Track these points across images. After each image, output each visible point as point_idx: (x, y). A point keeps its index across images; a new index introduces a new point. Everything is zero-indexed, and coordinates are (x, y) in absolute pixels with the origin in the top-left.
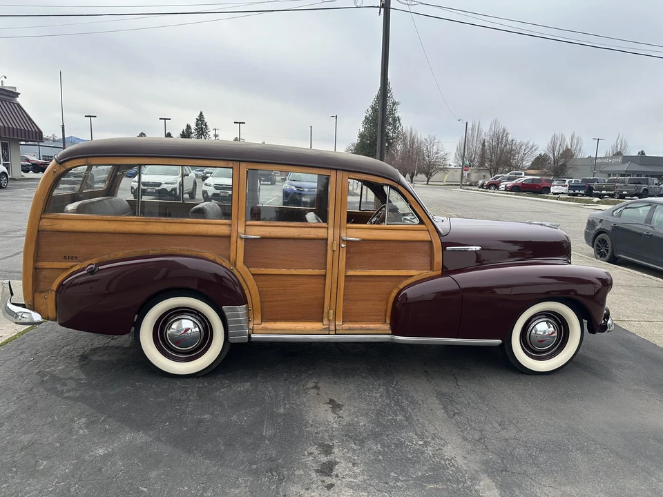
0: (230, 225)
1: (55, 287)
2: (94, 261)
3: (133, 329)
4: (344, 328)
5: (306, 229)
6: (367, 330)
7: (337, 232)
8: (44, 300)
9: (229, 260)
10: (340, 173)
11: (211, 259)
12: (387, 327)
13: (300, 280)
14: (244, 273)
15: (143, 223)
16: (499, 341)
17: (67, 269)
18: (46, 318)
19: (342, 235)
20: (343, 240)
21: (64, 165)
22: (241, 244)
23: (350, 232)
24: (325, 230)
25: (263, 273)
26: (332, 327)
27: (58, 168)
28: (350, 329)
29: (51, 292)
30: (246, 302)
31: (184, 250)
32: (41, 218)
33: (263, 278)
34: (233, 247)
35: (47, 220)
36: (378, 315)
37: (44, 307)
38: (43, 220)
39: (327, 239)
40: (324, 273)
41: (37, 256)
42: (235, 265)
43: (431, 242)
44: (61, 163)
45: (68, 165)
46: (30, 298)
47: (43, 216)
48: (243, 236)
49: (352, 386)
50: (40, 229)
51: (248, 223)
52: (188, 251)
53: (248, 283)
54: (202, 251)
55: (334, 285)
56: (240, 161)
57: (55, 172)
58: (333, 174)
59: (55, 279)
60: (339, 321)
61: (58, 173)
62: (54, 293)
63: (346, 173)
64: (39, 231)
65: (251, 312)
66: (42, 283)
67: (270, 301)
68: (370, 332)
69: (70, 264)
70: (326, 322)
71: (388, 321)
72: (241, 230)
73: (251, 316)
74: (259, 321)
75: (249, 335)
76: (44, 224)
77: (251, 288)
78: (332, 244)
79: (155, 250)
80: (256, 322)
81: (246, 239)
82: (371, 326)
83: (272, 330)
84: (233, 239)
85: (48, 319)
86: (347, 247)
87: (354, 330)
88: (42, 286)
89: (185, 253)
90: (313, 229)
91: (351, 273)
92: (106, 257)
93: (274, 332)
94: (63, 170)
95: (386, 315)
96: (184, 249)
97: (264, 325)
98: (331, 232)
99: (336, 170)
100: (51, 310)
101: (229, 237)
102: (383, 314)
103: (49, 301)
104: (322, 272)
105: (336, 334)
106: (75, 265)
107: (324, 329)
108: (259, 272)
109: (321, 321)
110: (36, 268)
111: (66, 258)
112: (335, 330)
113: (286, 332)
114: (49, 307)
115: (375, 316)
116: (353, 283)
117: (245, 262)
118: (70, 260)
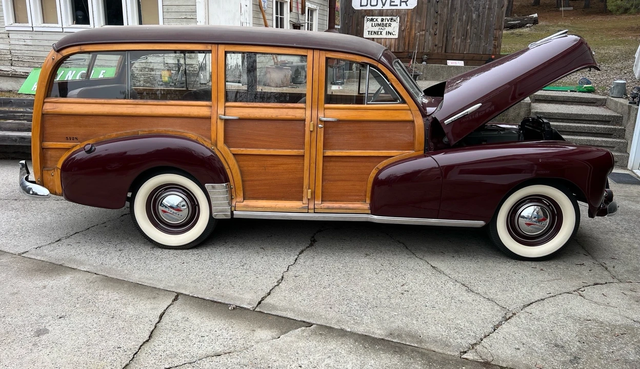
0: (210, 106)
1: (60, 165)
2: (91, 142)
3: (128, 204)
4: (322, 207)
5: (284, 110)
6: (346, 209)
7: (315, 112)
8: (52, 177)
9: (211, 140)
10: (317, 53)
11: (194, 139)
12: (366, 206)
13: (279, 160)
14: (226, 155)
15: (132, 106)
16: (481, 223)
17: (68, 149)
18: (53, 192)
19: (319, 116)
20: (321, 121)
21: (61, 53)
22: (221, 125)
23: (328, 112)
24: (302, 111)
25: (243, 153)
26: (311, 206)
27: (55, 56)
28: (328, 208)
29: (57, 170)
30: (227, 180)
31: (168, 131)
32: (44, 103)
33: (245, 158)
34: (213, 128)
35: (49, 104)
36: (358, 196)
37: (51, 184)
38: (46, 104)
39: (304, 120)
40: (302, 154)
41: (43, 137)
42: (216, 145)
43: (413, 122)
44: (58, 51)
45: (65, 52)
46: (39, 174)
47: (45, 100)
48: (223, 117)
50: (44, 112)
51: (228, 104)
52: (172, 131)
53: (229, 163)
54: (186, 131)
55: (313, 165)
56: (218, 44)
57: (53, 59)
58: (310, 54)
59: (60, 158)
60: (318, 200)
61: (56, 60)
62: (59, 171)
63: (324, 52)
64: (43, 115)
65: (233, 190)
66: (49, 162)
67: (252, 181)
68: (348, 211)
69: (70, 144)
70: (305, 201)
71: (368, 201)
72: (221, 111)
73: (234, 194)
74: (242, 199)
75: (232, 213)
76: (48, 108)
77: (232, 167)
78: (309, 126)
79: (143, 131)
80: (238, 200)
81: (226, 121)
82: (350, 205)
83: (254, 207)
84: (213, 120)
85: (56, 194)
86: (325, 127)
87: (333, 209)
88: (49, 164)
89: (170, 133)
90: (291, 110)
91: (329, 153)
92: (101, 137)
93: (255, 209)
94: (60, 57)
95: (366, 195)
96: (170, 130)
97: (246, 203)
98: (308, 113)
99: (313, 49)
100: (59, 189)
101: (209, 118)
102: (363, 194)
103: (55, 177)
104: (300, 152)
105: (315, 213)
106: (76, 146)
107: (303, 208)
108: (240, 152)
109: (301, 199)
110: (43, 148)
111: (68, 139)
112: (314, 209)
113: (266, 210)
114: (56, 183)
115: (355, 196)
116: (332, 164)
117: (226, 142)
118: (72, 141)
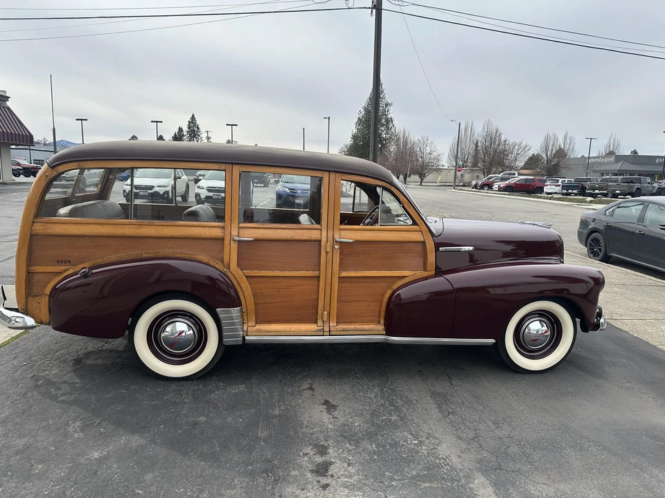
0: (223, 228)
1: (48, 290)
2: (87, 265)
3: (127, 332)
4: (338, 329)
5: (300, 231)
6: (361, 330)
7: (330, 233)
8: (37, 304)
9: (223, 263)
10: (332, 175)
11: (205, 261)
12: (381, 327)
13: (294, 282)
14: (237, 274)
15: (135, 226)
16: (493, 341)
17: (59, 273)
18: (39, 322)
19: (335, 237)
20: (337, 242)
21: (56, 169)
22: (234, 246)
23: (343, 233)
24: (318, 232)
25: (257, 275)
26: (326, 329)
27: (50, 172)
28: (344, 330)
29: (45, 296)
30: (240, 305)
31: (176, 253)
32: (33, 222)
33: (258, 280)
34: (226, 250)
35: (38, 224)
36: (372, 316)
37: (37, 312)
38: (35, 224)
39: (320, 241)
40: (317, 275)
41: (30, 260)
42: (229, 268)
43: (424, 243)
44: (53, 167)
45: (60, 169)
46: (24, 302)
47: (35, 220)
48: (237, 238)
49: (346, 387)
50: (32, 233)
52: (181, 254)
53: (242, 286)
54: (195, 253)
55: (328, 286)
56: (233, 164)
57: (47, 176)
58: (325, 176)
59: (49, 283)
60: (333, 322)
61: (50, 177)
62: (47, 298)
63: (339, 174)
64: (31, 235)
65: (245, 314)
66: (35, 288)
67: (264, 303)
68: (364, 333)
69: (63, 268)
70: (320, 323)
71: (382, 322)
72: (235, 232)
73: (245, 318)
74: (254, 323)
75: (244, 338)
76: (37, 228)
77: (245, 290)
78: (326, 246)
79: (148, 253)
80: (250, 324)
81: (239, 242)
82: (366, 327)
83: (266, 332)
84: (227, 241)
85: (42, 323)
86: (340, 248)
87: (348, 331)
88: (35, 290)
89: (179, 256)
90: (307, 231)
91: (344, 274)
92: (99, 260)
93: (268, 334)
94: (55, 173)
95: (379, 316)
96: (178, 252)
97: (258, 327)
98: (324, 233)
99: (329, 171)
100: (46, 317)
101: (222, 239)
102: (377, 315)
103: (43, 305)
104: (316, 273)
105: (330, 335)
106: (68, 269)
107: (319, 330)
108: (253, 274)
109: (316, 322)
110: (29, 273)
111: (59, 262)
112: (330, 331)
113: (280, 334)
114: (43, 312)
115: (369, 316)
116: (346, 285)
117: (239, 265)
118: (63, 264)
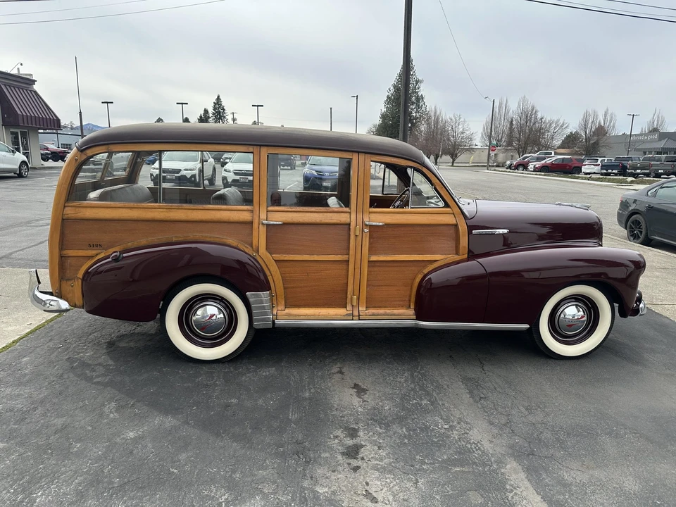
0: (252, 211)
1: (80, 274)
2: (117, 249)
3: (158, 316)
4: (368, 314)
5: (328, 214)
6: (391, 315)
7: (360, 216)
8: (71, 288)
9: (252, 246)
10: (362, 156)
11: (234, 245)
12: (411, 312)
13: (323, 266)
14: (266, 259)
15: (165, 210)
16: (527, 326)
17: (91, 257)
18: (73, 305)
19: (365, 220)
20: (366, 225)
21: (85, 152)
22: (263, 230)
23: (373, 216)
24: (347, 215)
25: (286, 259)
26: (356, 313)
27: (79, 156)
28: (373, 315)
29: (78, 280)
30: (268, 288)
31: (206, 237)
32: (65, 207)
33: (287, 264)
34: (255, 233)
35: (70, 208)
36: (402, 301)
37: (71, 295)
38: (66, 209)
39: (349, 224)
40: (347, 259)
41: (62, 245)
42: (258, 252)
43: (456, 226)
44: (82, 151)
45: (89, 152)
46: (58, 285)
47: (66, 204)
48: (265, 222)
49: (376, 371)
50: (64, 218)
51: (270, 208)
52: (210, 237)
53: (271, 270)
54: (225, 237)
55: (358, 270)
56: (260, 146)
57: (76, 160)
58: (355, 157)
59: (81, 266)
60: (362, 307)
61: (79, 161)
62: (80, 281)
63: (369, 155)
64: (63, 219)
65: (274, 298)
66: (68, 272)
67: (293, 287)
68: (393, 317)
69: (94, 252)
70: (349, 307)
71: (412, 307)
72: (263, 216)
73: (275, 302)
74: (283, 307)
75: (273, 321)
76: (69, 212)
77: (275, 274)
78: (355, 229)
79: (178, 237)
80: (279, 308)
81: (268, 225)
82: (396, 311)
83: (296, 316)
84: (255, 225)
85: (75, 306)
86: (370, 232)
87: (378, 315)
88: (69, 274)
89: (208, 239)
90: (335, 214)
91: (374, 258)
92: (130, 244)
93: (297, 318)
94: (84, 157)
95: (410, 300)
96: (207, 236)
97: (287, 311)
98: (353, 216)
99: (359, 152)
100: (79, 301)
101: (251, 223)
102: (407, 299)
103: (76, 288)
104: (345, 257)
105: (359, 320)
106: (100, 253)
107: (348, 315)
108: (282, 258)
109: (345, 306)
110: (62, 257)
111: (91, 246)
112: (359, 315)
113: (309, 318)
114: (76, 295)
115: (399, 301)
116: (376, 269)
117: (267, 249)
118: (95, 248)
